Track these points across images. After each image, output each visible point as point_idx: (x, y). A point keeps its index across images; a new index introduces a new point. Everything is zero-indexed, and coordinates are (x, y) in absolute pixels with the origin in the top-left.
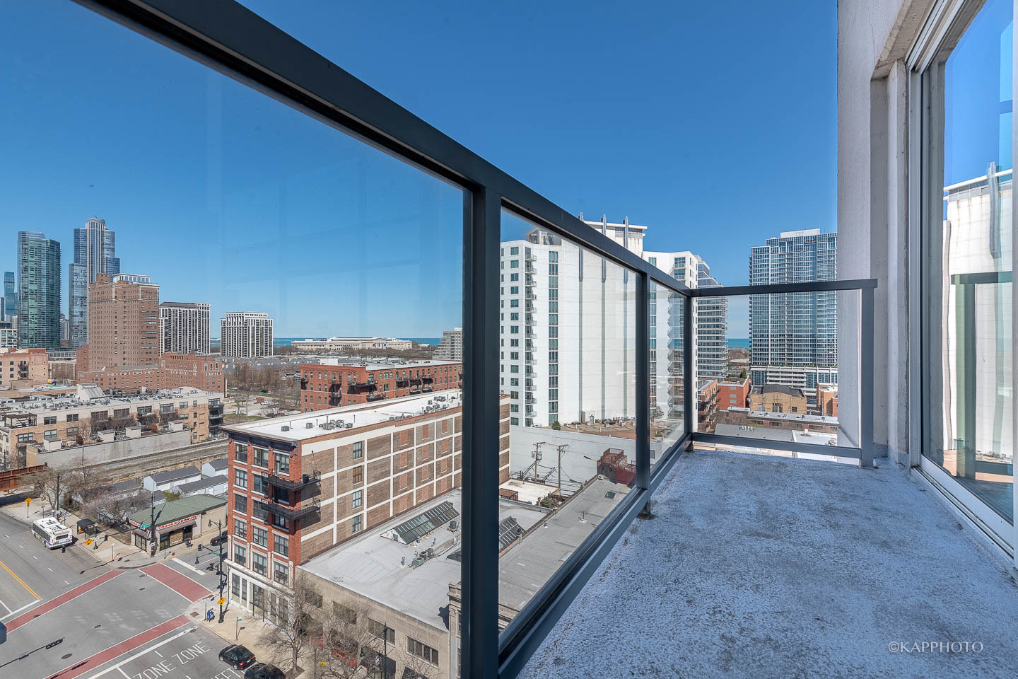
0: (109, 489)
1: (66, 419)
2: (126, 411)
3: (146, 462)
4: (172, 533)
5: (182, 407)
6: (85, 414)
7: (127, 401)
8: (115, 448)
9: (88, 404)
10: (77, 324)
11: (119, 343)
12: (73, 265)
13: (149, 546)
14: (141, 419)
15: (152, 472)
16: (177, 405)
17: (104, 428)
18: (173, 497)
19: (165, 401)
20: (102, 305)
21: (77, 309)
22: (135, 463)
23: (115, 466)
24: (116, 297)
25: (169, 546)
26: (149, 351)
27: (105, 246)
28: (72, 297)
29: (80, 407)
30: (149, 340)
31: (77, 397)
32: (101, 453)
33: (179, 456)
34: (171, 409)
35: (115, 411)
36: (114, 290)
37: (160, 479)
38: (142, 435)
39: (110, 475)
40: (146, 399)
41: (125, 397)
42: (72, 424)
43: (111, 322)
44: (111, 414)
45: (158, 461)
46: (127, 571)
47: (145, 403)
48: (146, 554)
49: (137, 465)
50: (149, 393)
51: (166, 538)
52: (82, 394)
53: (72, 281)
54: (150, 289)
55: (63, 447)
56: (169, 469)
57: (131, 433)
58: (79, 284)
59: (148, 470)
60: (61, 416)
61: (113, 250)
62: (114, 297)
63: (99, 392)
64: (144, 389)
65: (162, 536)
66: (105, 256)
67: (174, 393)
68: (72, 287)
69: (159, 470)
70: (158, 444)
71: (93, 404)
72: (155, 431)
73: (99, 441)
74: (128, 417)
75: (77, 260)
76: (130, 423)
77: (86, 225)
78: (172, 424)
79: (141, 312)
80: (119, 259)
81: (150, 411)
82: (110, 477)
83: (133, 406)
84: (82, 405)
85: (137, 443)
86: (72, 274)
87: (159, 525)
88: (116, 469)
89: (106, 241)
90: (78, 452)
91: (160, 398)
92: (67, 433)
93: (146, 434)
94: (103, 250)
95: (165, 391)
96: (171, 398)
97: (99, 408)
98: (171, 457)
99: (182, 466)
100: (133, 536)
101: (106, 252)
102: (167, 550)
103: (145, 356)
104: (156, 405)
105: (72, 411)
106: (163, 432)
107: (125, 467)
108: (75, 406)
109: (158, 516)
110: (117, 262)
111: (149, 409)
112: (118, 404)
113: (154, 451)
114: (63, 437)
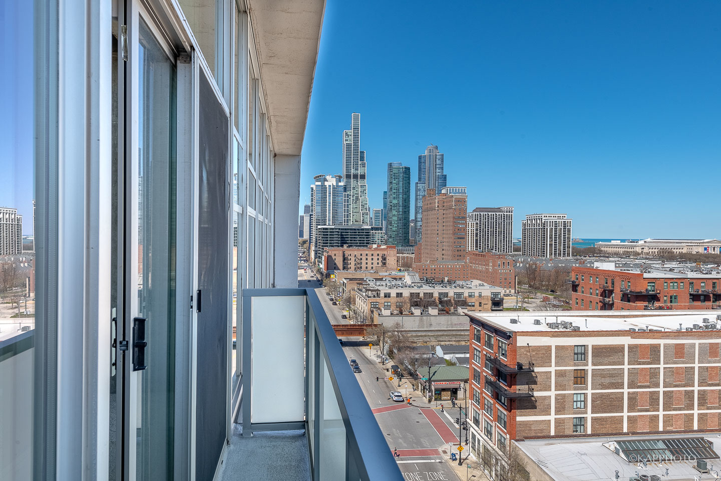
0: (414, 349)
1: (395, 296)
2: (431, 295)
3: (440, 335)
4: (444, 390)
5: (470, 296)
6: (406, 293)
7: (434, 287)
8: (421, 320)
9: (409, 287)
10: (419, 227)
11: (439, 242)
12: (417, 183)
13: (428, 394)
14: (441, 302)
15: (443, 343)
16: (466, 294)
17: (416, 305)
18: (450, 364)
19: (459, 290)
20: (429, 213)
21: (419, 216)
22: (432, 334)
23: (419, 334)
24: (438, 206)
25: (440, 400)
26: (459, 249)
27: (437, 166)
28: (416, 207)
29: (405, 288)
30: (459, 240)
31: (405, 281)
32: (411, 323)
33: (461, 335)
34: (462, 297)
35: (424, 293)
36: (437, 201)
37: (447, 349)
38: (439, 314)
39: (415, 339)
40: (446, 287)
41: (433, 284)
42: (399, 299)
43: (435, 226)
44: (422, 295)
45: (447, 335)
46: (412, 407)
47: (444, 290)
48: (426, 400)
49: (433, 336)
50: (449, 282)
51: (439, 392)
52: (408, 280)
53: (416, 195)
54: (461, 198)
55: (392, 314)
56: (454, 343)
57: (433, 311)
58: (421, 197)
59: (439, 341)
60: (393, 293)
61: (442, 168)
62: (437, 207)
63: (417, 278)
64: (446, 279)
65: (436, 390)
66: (437, 174)
67: (467, 284)
68: (416, 199)
69: (447, 343)
70: (449, 323)
71: (413, 287)
72: (448, 313)
73: (412, 314)
74: (433, 299)
75: (420, 179)
76: (433, 304)
77: (426, 152)
78: (460, 308)
79: (454, 218)
80: (446, 175)
81: (447, 296)
82: (416, 341)
83: (436, 291)
84: (406, 286)
85: (436, 320)
86: (417, 190)
87: (434, 381)
88: (420, 336)
89: (438, 162)
90: (398, 319)
91: (455, 287)
92: (396, 305)
93: (441, 314)
94: (436, 170)
95: (461, 283)
96: (463, 288)
97: (415, 290)
98: (457, 335)
99: (463, 343)
100: (420, 385)
101: (438, 171)
102: (439, 402)
103: (457, 253)
104: (451, 292)
105: (400, 290)
106: (454, 314)
107: (425, 336)
108: (402, 287)
109: (434, 375)
110: (445, 177)
111: (446, 295)
112: (427, 289)
113: (447, 328)
114: (393, 307)
